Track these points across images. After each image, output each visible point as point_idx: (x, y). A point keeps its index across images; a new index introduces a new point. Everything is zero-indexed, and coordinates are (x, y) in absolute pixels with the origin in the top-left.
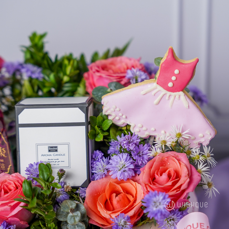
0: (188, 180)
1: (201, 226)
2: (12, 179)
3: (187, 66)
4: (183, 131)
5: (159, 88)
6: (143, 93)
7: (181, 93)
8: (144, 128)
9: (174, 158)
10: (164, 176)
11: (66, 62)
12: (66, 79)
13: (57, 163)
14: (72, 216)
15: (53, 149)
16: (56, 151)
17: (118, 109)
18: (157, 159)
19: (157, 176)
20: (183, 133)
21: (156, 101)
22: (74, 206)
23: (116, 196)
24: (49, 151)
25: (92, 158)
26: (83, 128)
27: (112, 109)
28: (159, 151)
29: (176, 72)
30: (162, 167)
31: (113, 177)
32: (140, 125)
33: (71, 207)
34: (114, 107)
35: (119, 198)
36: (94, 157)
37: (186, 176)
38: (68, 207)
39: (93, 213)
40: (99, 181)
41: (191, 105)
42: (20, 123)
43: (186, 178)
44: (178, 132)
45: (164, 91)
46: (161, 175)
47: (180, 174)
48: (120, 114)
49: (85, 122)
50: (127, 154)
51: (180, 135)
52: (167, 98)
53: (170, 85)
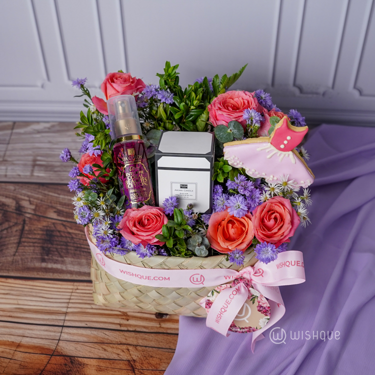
0: (291, 227)
1: (297, 263)
2: (153, 212)
3: (298, 134)
4: (288, 181)
5: (273, 148)
6: (258, 149)
7: (290, 153)
8: (257, 173)
9: (280, 205)
10: (272, 222)
11: (193, 94)
12: (192, 107)
13: (186, 196)
14: (199, 249)
15: (184, 186)
16: (187, 188)
17: (236, 158)
18: (268, 203)
19: (266, 221)
20: (289, 182)
21: (269, 156)
22: (200, 240)
23: (232, 228)
24: (181, 187)
25: (214, 191)
26: (209, 173)
27: (232, 158)
28: (268, 196)
29: (289, 138)
30: (271, 211)
31: (231, 214)
32: (253, 170)
33: (198, 241)
34: (234, 156)
35: (235, 231)
36: (215, 190)
37: (289, 224)
38: (196, 242)
39: (214, 241)
40: (219, 213)
41: (298, 161)
42: (158, 166)
43: (289, 225)
44: (284, 181)
45: (276, 151)
46: (269, 221)
47: (284, 217)
48: (238, 162)
49: (210, 168)
50: (242, 197)
51: (286, 183)
52: (278, 155)
53: (282, 146)
